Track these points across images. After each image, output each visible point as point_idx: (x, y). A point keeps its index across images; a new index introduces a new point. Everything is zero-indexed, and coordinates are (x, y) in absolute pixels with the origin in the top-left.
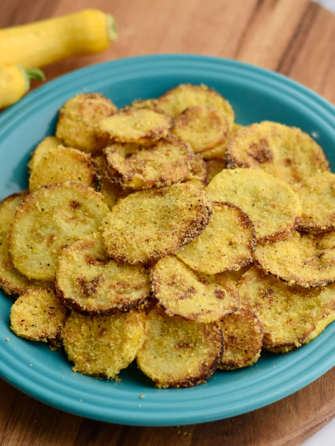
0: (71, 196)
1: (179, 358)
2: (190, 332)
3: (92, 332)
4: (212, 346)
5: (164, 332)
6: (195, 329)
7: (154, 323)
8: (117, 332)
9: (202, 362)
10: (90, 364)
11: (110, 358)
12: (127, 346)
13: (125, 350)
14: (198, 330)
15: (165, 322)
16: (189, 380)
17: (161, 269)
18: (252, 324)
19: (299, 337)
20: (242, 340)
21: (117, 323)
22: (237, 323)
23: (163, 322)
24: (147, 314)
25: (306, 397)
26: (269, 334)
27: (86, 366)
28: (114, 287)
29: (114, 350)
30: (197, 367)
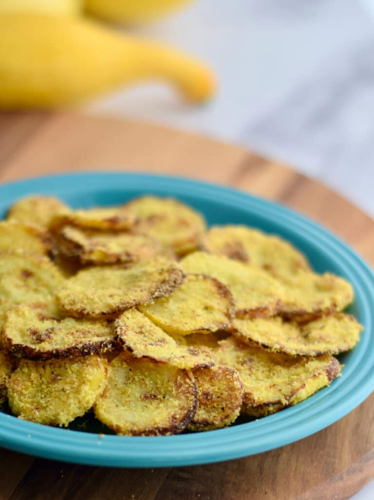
0: (23, 264)
1: (145, 408)
2: (159, 382)
3: (43, 379)
4: (184, 398)
5: (129, 380)
6: (164, 379)
7: (118, 371)
8: (74, 376)
9: (173, 413)
10: (39, 412)
11: (64, 402)
12: (86, 388)
13: (83, 391)
14: (169, 381)
15: (130, 370)
16: (156, 428)
17: (128, 318)
18: (231, 379)
19: (286, 394)
20: (218, 397)
21: (75, 367)
22: (213, 381)
23: (128, 369)
24: (109, 361)
25: (285, 483)
26: (250, 394)
27: (35, 413)
28: (72, 334)
29: (69, 394)
30: (166, 418)
